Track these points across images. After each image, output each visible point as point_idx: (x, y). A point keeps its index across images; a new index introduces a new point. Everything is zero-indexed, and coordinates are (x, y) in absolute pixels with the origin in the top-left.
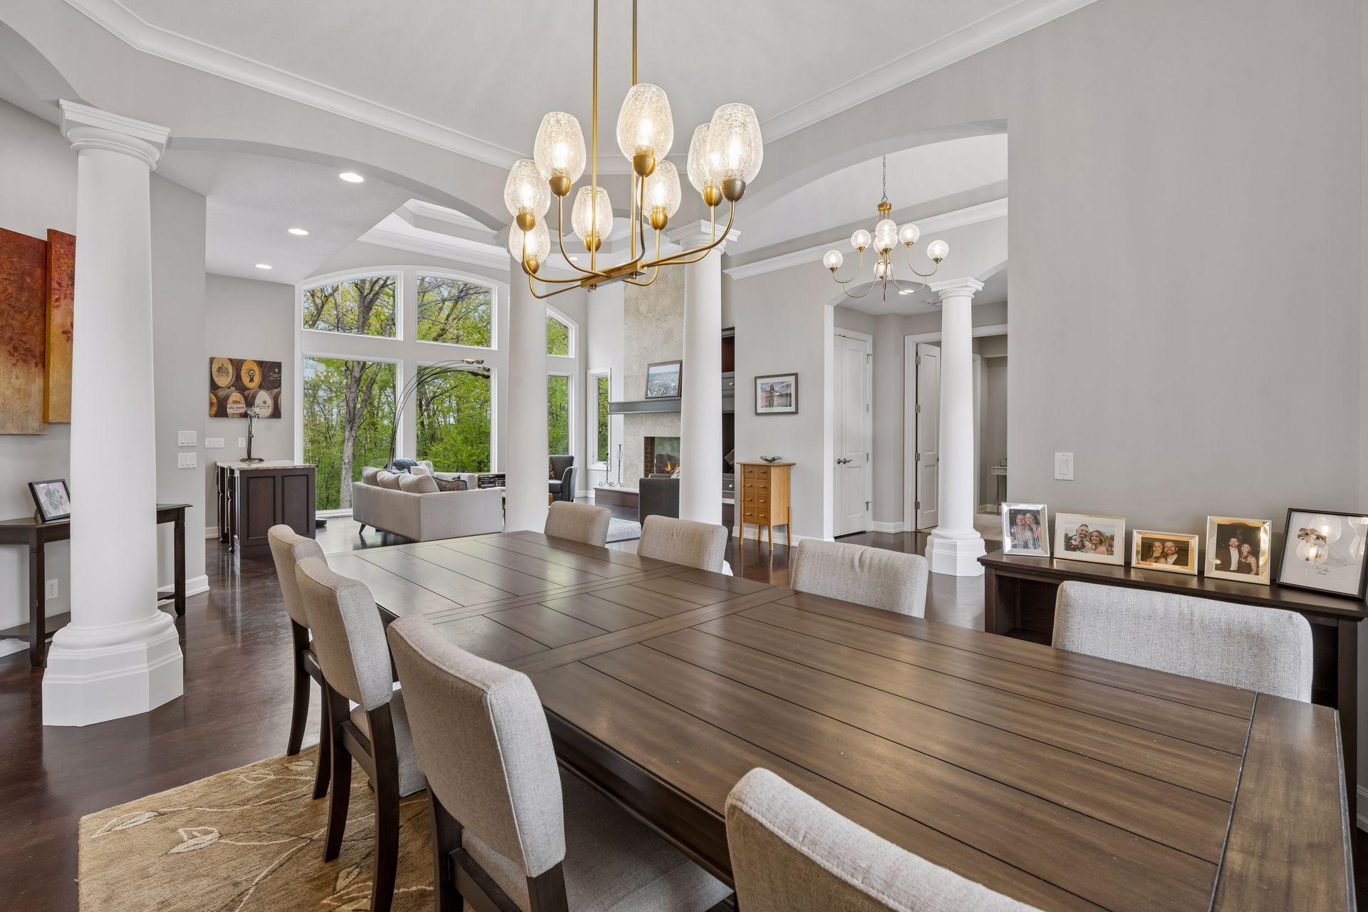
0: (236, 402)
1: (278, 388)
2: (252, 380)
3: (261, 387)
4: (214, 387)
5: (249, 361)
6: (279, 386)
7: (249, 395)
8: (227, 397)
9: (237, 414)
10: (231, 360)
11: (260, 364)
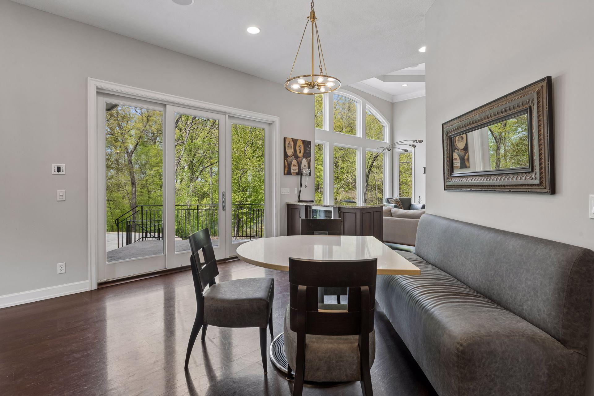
0: (294, 165)
1: (309, 157)
2: (300, 152)
3: (304, 156)
4: (286, 156)
5: (299, 140)
6: (310, 156)
7: (299, 160)
8: (291, 162)
9: (295, 173)
10: (292, 139)
11: (303, 142)
